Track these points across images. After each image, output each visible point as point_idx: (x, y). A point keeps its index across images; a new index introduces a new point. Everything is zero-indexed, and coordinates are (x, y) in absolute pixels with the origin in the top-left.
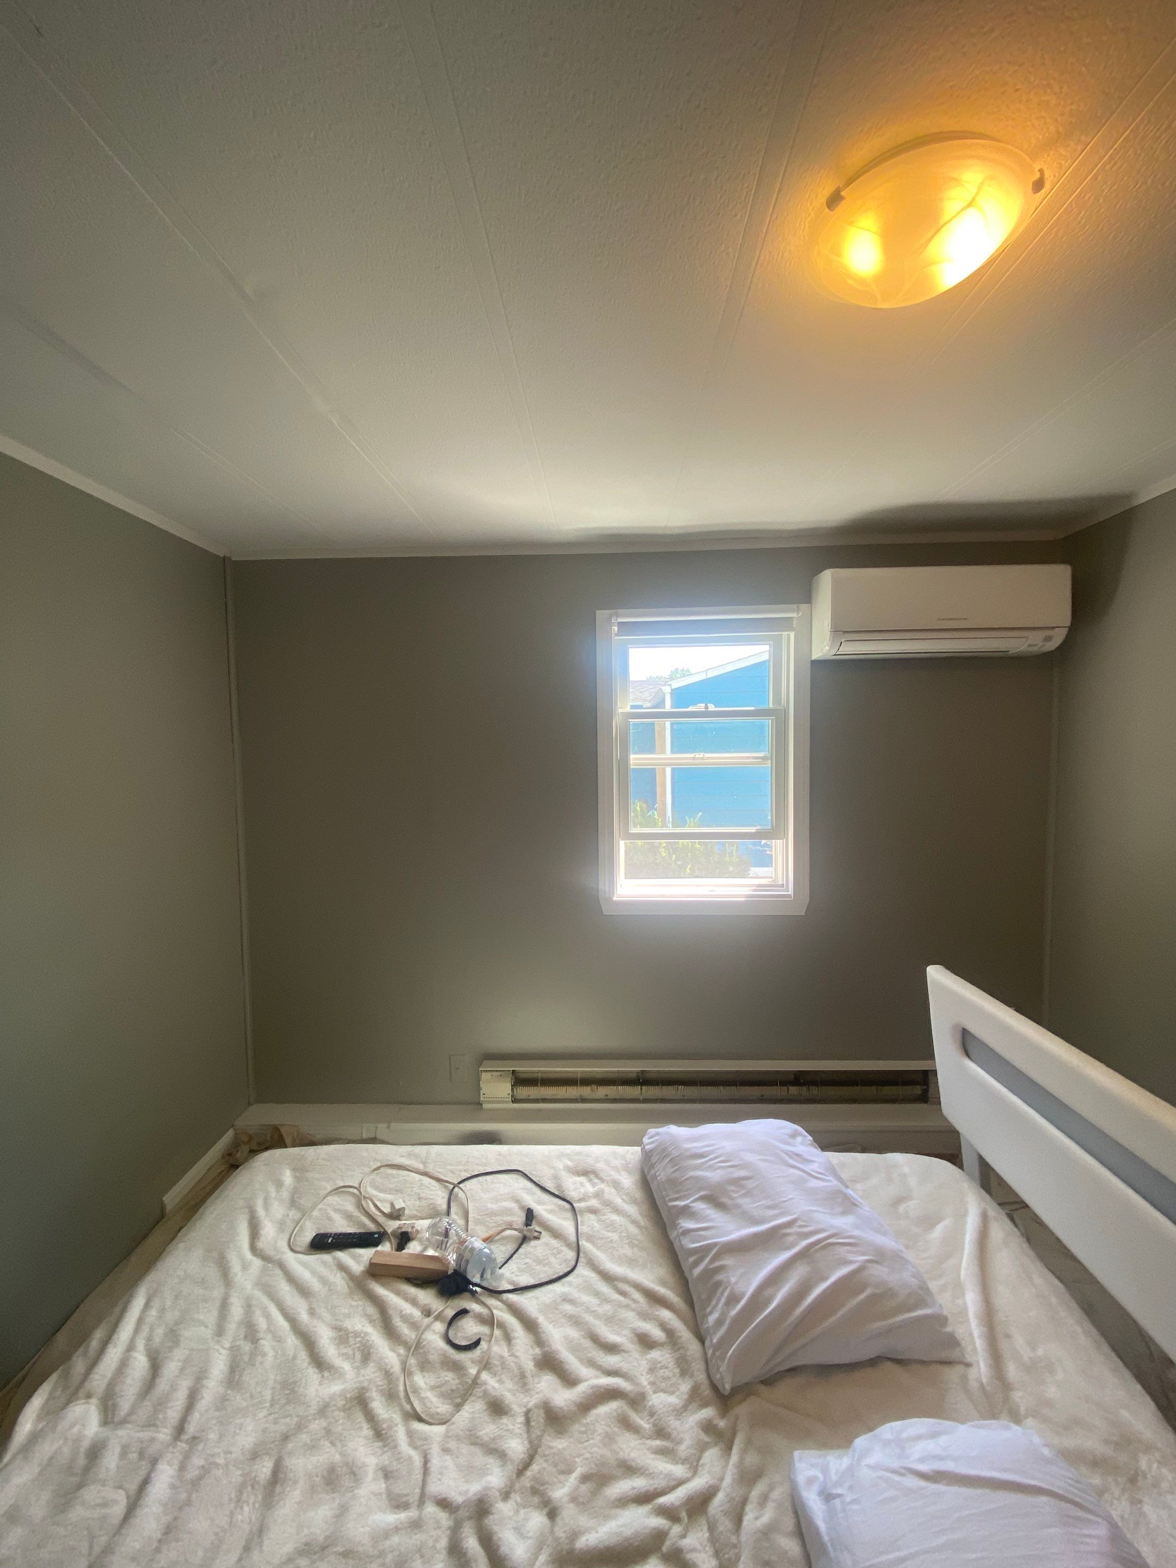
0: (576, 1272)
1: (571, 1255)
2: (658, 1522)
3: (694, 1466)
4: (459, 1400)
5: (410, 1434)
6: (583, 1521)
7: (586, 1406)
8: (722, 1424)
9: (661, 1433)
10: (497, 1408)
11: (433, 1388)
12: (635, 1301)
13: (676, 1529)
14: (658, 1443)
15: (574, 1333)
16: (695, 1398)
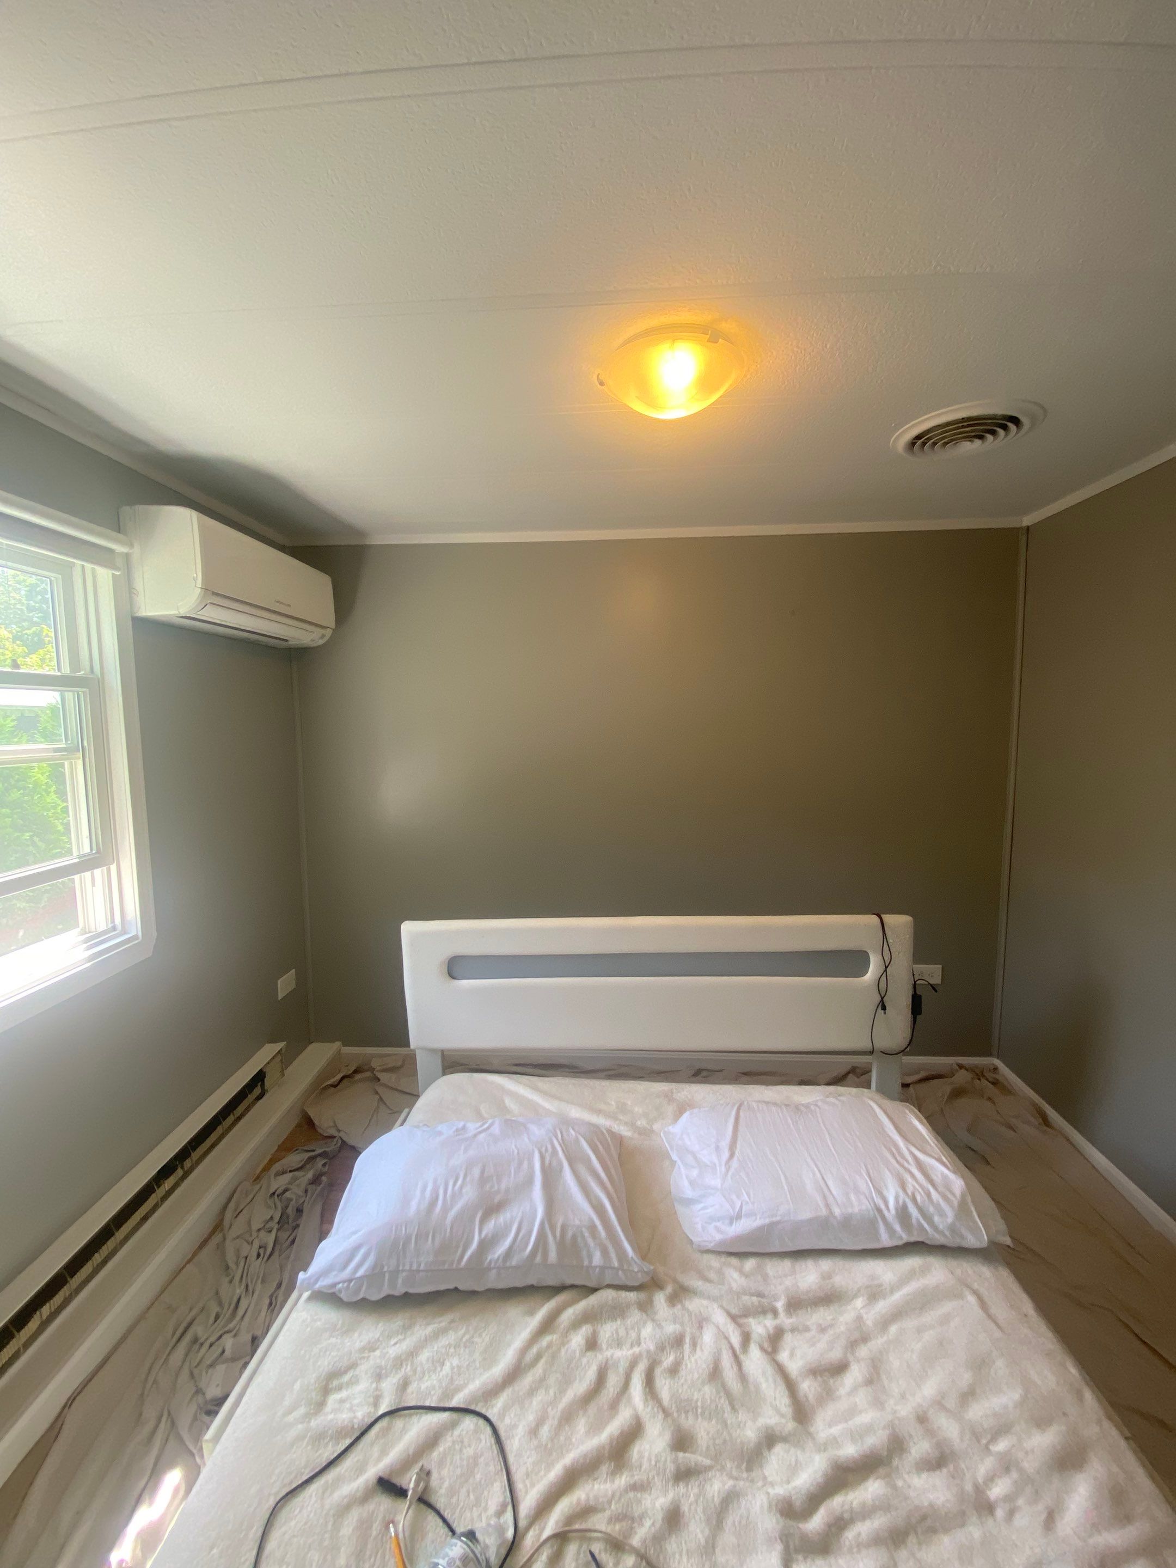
0: (494, 1419)
1: (469, 1423)
2: (754, 1350)
3: (704, 1320)
8: (668, 1290)
9: (677, 1343)
16: (646, 1307)
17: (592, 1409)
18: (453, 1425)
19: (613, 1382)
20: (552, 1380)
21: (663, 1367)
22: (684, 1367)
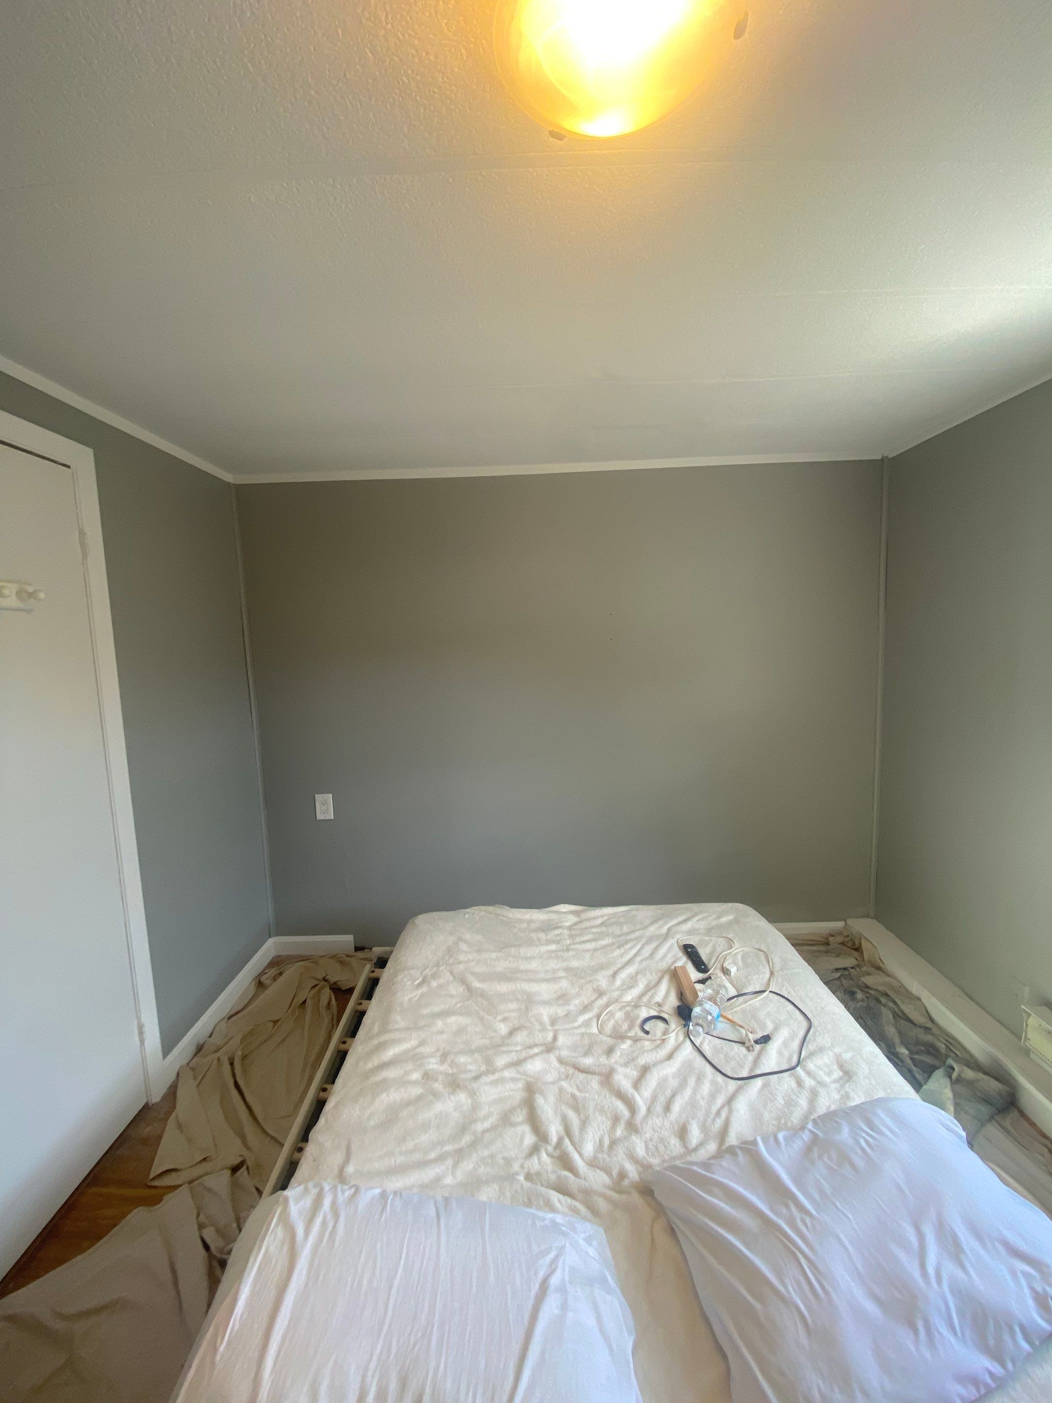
0: (729, 1080)
1: (745, 1074)
2: (554, 1138)
3: (593, 1164)
4: (613, 1035)
5: (590, 1019)
6: (552, 1099)
7: (620, 1095)
8: (626, 1182)
9: (613, 1143)
10: (610, 1051)
11: (616, 1022)
12: (714, 1120)
13: (550, 1148)
14: (607, 1142)
15: (674, 1083)
16: (645, 1167)
17: (669, 1093)
18: (751, 1070)
19: (658, 1108)
20: (703, 1103)
21: (624, 1120)
22: (608, 1126)
